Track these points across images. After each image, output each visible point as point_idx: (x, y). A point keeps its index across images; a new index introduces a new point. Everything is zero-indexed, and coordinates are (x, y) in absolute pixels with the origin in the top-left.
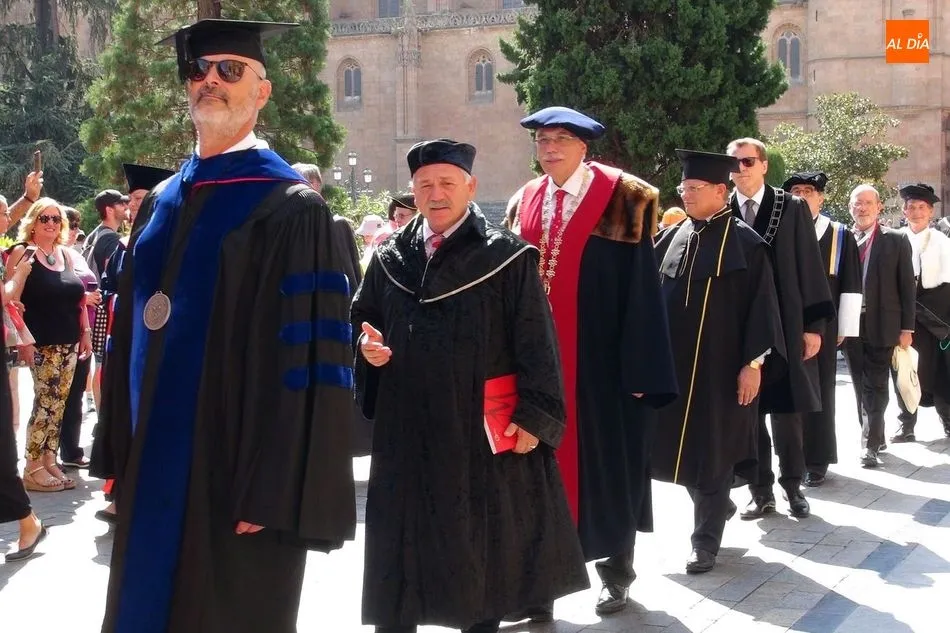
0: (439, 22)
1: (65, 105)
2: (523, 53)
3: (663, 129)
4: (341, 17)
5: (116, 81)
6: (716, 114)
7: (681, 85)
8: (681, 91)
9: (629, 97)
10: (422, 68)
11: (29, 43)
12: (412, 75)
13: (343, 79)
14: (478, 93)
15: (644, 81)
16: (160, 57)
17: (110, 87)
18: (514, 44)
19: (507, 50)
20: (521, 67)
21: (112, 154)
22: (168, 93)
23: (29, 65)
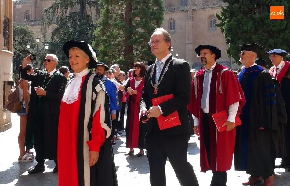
0: (199, 7)
1: (88, 35)
2: (223, 17)
3: (267, 40)
4: (169, 6)
5: (102, 28)
6: (284, 35)
7: (273, 26)
8: (273, 28)
9: (256, 31)
10: (194, 21)
11: (78, 17)
12: (191, 23)
13: (170, 25)
14: (211, 28)
15: (261, 25)
16: (115, 21)
17: (101, 30)
18: (220, 15)
19: (218, 16)
20: (222, 22)
21: (101, 50)
22: (117, 31)
23: (78, 23)
